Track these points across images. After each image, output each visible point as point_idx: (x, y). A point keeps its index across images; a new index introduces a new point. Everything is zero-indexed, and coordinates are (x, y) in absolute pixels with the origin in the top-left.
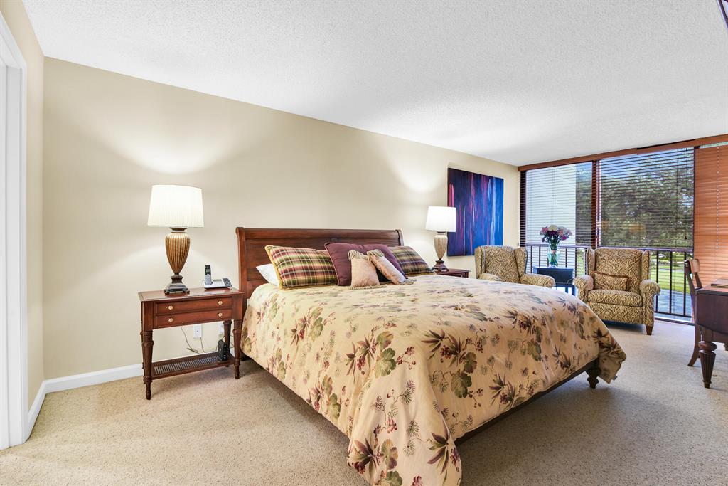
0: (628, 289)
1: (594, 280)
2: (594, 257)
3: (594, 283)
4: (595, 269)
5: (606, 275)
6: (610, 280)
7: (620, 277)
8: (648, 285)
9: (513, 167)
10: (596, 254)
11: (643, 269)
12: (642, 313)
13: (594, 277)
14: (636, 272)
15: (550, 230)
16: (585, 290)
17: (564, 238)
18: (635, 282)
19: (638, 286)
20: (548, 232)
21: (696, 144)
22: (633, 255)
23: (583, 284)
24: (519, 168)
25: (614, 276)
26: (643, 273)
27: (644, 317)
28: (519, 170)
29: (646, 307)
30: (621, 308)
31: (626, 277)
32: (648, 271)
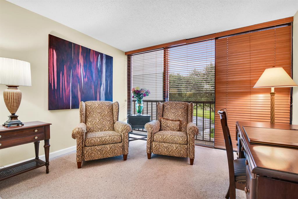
0: (180, 130)
1: (161, 124)
2: (161, 107)
3: (161, 126)
4: (163, 116)
5: (168, 120)
6: (170, 123)
7: (176, 121)
8: (191, 128)
9: (122, 52)
10: (163, 105)
11: (189, 115)
12: (187, 149)
13: (160, 122)
14: (185, 117)
15: (136, 90)
16: (151, 133)
17: (145, 95)
18: (184, 124)
19: (186, 126)
20: (135, 91)
21: (217, 37)
22: (184, 105)
23: (150, 128)
24: (126, 53)
25: (172, 120)
26: (189, 118)
27: (188, 152)
28: (126, 55)
29: (190, 145)
30: (174, 145)
31: (179, 120)
32: (191, 116)
